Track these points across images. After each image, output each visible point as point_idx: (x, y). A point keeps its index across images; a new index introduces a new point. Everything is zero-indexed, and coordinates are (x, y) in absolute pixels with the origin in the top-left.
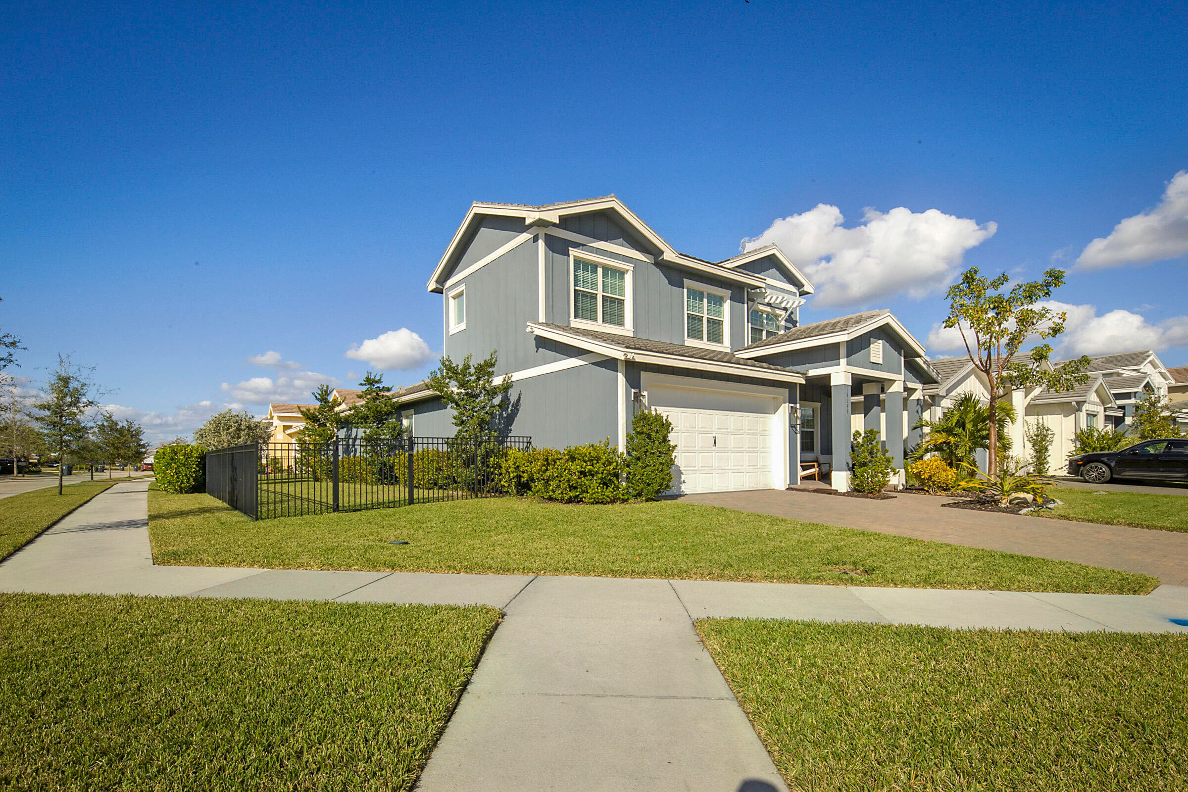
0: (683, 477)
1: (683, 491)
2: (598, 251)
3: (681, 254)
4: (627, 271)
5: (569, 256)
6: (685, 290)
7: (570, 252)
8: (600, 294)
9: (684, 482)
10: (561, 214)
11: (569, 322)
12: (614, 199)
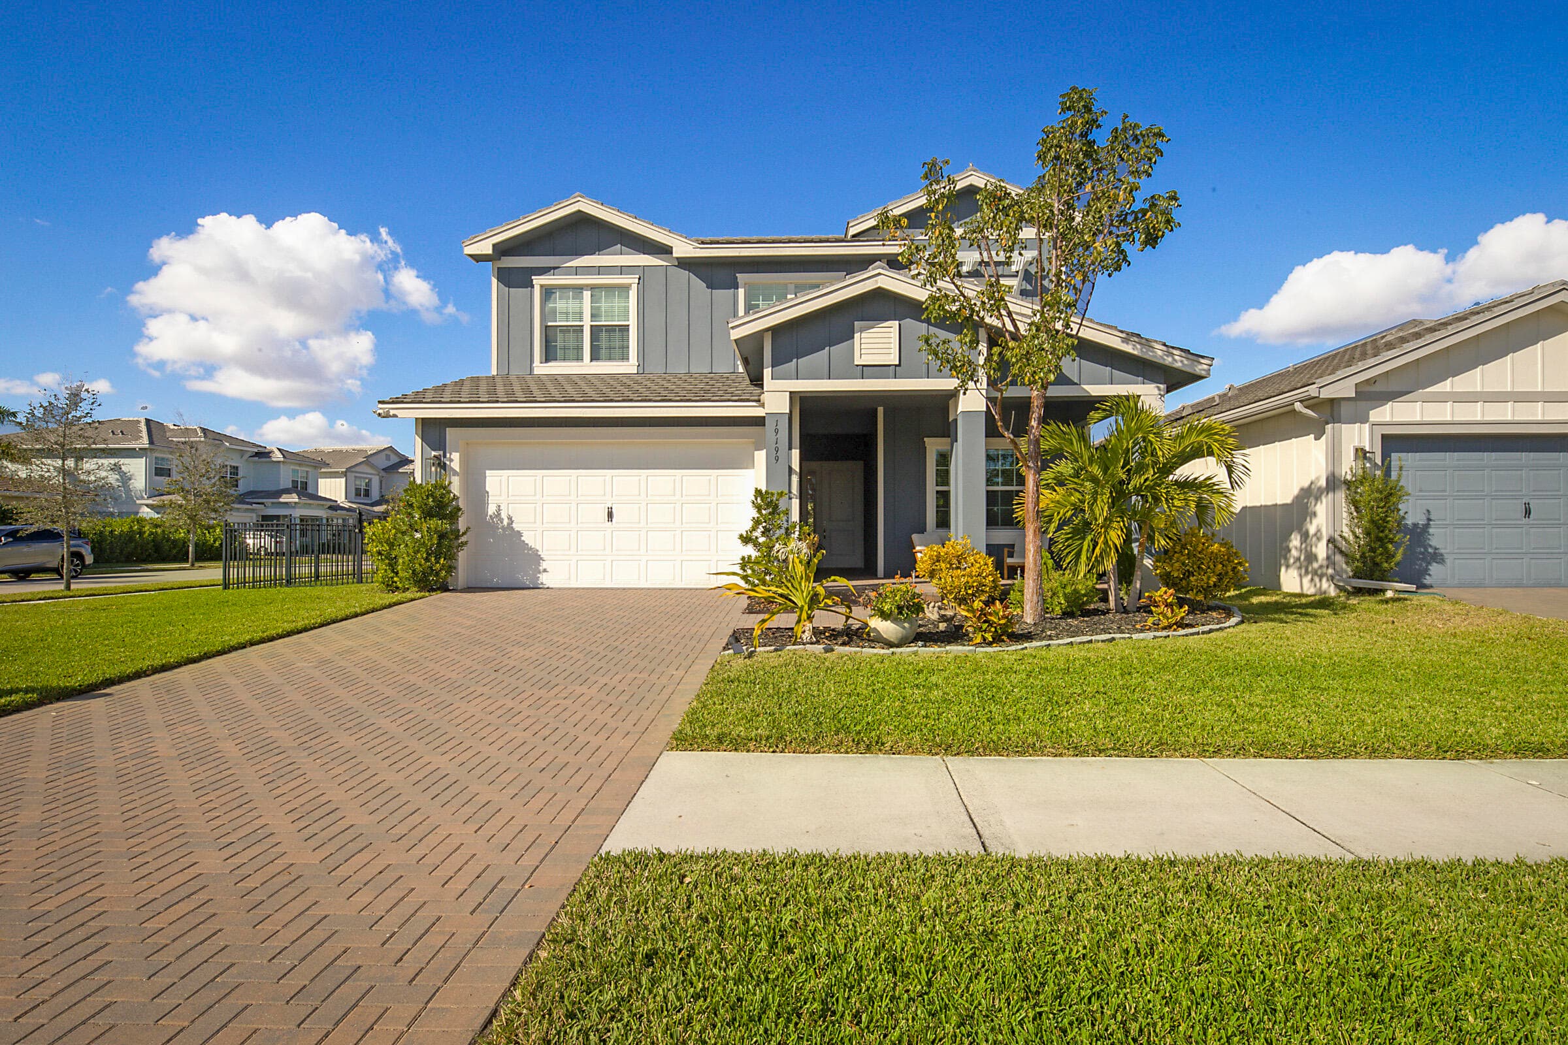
0: (544, 565)
1: (542, 584)
2: (577, 271)
3: (703, 243)
4: (630, 285)
5: (533, 286)
6: (741, 291)
7: (535, 282)
8: (587, 323)
9: (545, 571)
10: (494, 242)
11: (531, 369)
12: (579, 199)
